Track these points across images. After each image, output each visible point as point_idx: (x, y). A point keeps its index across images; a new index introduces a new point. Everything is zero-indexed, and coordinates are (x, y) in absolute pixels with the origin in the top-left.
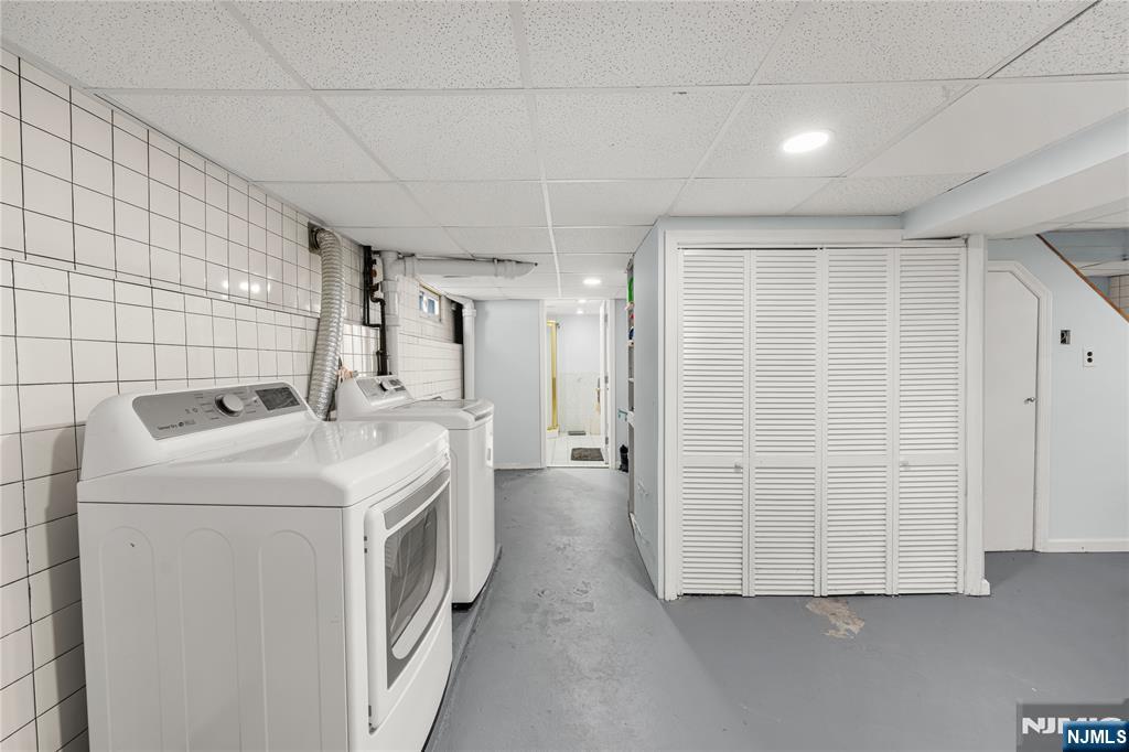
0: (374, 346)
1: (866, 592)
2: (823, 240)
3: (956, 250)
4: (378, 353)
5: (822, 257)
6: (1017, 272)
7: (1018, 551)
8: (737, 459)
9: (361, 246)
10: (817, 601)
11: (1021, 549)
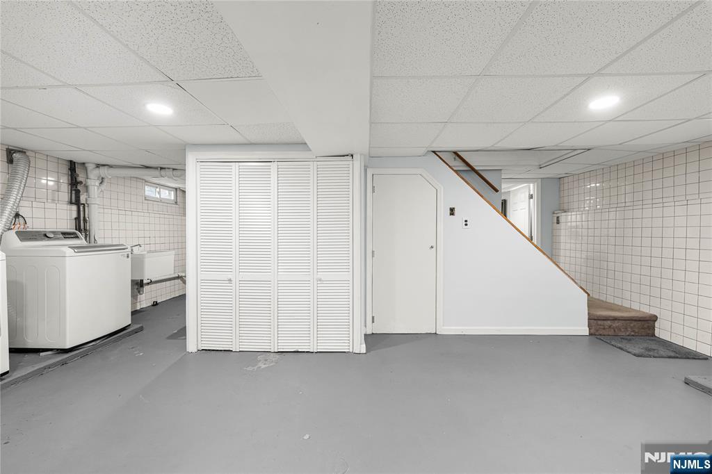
0: (75, 215)
1: (300, 350)
2: (274, 157)
3: (348, 163)
4: (75, 219)
5: (274, 166)
6: (425, 175)
7: (427, 334)
8: (230, 276)
9: (68, 161)
10: (272, 354)
11: (429, 332)
